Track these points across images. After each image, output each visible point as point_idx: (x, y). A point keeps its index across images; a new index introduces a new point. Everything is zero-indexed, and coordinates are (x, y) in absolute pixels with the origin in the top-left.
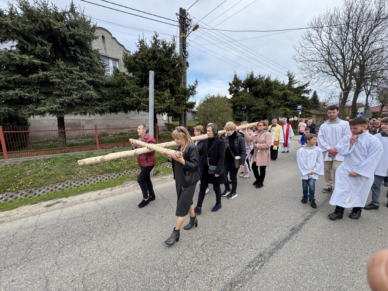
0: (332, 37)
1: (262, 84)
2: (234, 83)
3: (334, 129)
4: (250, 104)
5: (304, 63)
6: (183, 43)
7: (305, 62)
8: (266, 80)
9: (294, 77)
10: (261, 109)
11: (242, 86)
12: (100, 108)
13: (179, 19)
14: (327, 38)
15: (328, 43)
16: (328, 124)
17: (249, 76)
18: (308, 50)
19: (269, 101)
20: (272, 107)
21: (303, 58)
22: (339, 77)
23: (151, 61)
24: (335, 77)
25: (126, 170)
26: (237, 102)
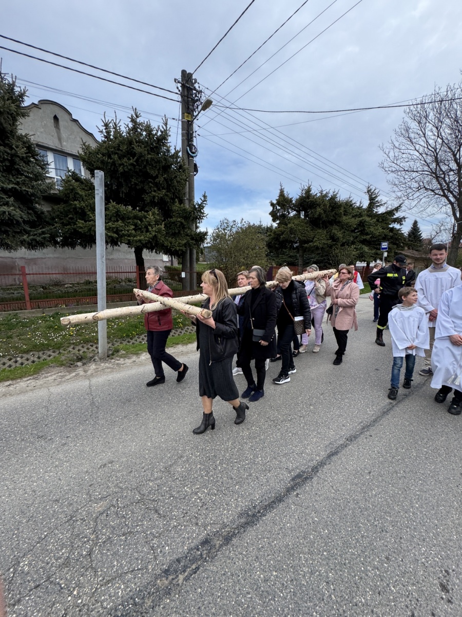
0: (443, 134)
1: (324, 206)
2: (279, 203)
3: (440, 280)
4: (304, 238)
5: (398, 175)
6: (188, 131)
7: (399, 173)
8: (331, 198)
9: (377, 196)
10: (321, 246)
11: (292, 209)
12: (32, 237)
13: (180, 88)
14: (434, 135)
15: (435, 143)
16: (431, 272)
17: (304, 192)
18: (403, 153)
19: (334, 234)
20: (339, 244)
21: (396, 166)
22: (452, 200)
23: (125, 160)
24: (446, 200)
25: (72, 346)
26: (283, 233)
